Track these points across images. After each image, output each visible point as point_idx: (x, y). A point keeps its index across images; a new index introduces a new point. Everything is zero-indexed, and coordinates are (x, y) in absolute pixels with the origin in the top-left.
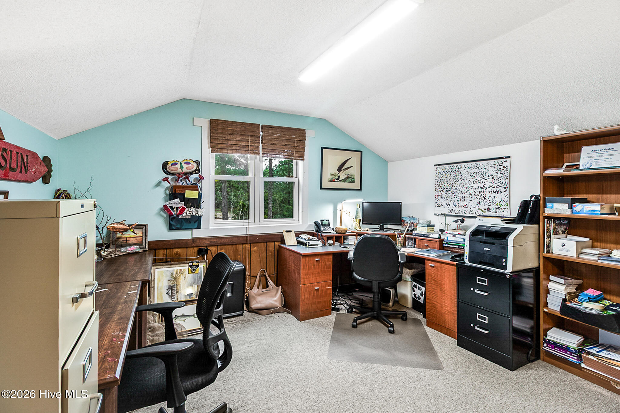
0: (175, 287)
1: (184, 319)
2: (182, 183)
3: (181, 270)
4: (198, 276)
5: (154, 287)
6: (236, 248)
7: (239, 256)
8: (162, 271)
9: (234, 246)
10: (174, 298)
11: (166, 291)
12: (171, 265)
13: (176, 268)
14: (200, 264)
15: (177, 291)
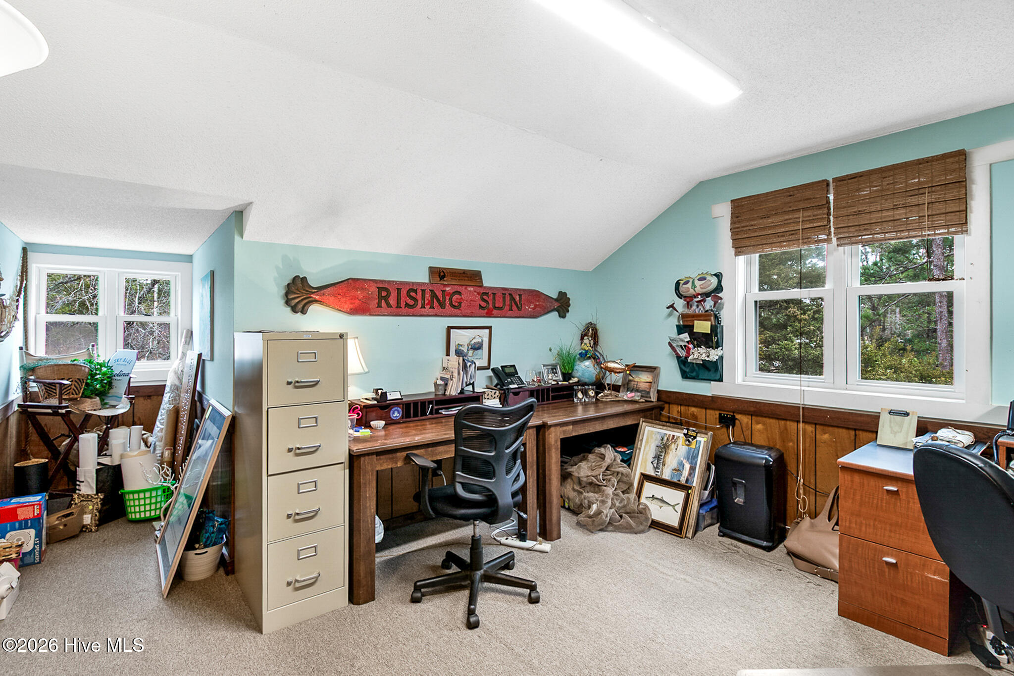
0: (662, 457)
1: (661, 504)
2: (698, 309)
3: (674, 436)
4: (693, 453)
5: (640, 449)
6: (786, 425)
7: (791, 444)
8: (652, 431)
9: (783, 422)
10: (658, 472)
11: (652, 460)
12: (664, 426)
13: (668, 433)
14: (698, 435)
15: (664, 465)
